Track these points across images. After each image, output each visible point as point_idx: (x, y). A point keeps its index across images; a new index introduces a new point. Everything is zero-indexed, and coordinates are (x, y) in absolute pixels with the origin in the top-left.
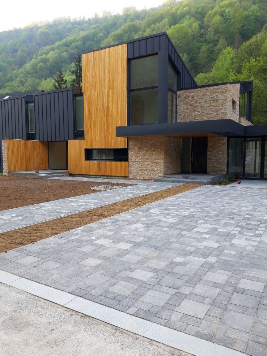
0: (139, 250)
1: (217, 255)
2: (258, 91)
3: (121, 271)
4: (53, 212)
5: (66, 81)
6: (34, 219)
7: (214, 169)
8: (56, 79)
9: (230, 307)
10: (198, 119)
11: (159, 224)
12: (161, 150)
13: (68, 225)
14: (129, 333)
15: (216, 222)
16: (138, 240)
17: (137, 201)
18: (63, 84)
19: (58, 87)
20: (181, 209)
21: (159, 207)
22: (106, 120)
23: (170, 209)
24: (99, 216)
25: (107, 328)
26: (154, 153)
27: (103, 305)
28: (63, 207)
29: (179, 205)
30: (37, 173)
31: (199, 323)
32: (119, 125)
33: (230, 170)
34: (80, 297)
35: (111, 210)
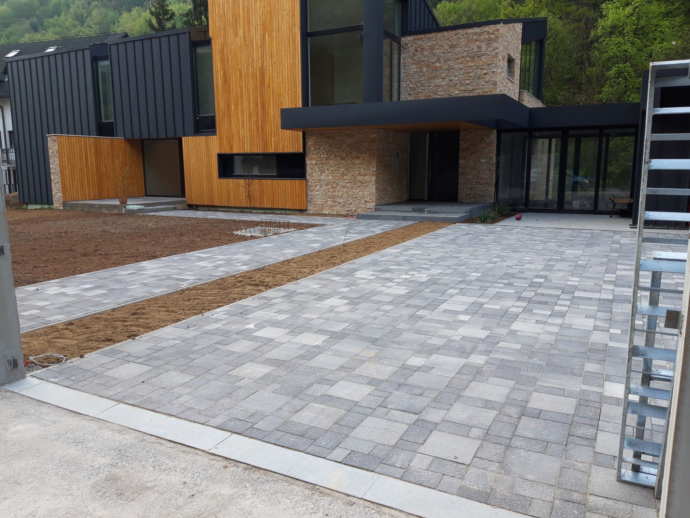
0: (341, 346)
1: (486, 351)
2: (554, 39)
3: (310, 385)
4: (165, 279)
5: (173, 14)
6: (128, 293)
7: (470, 193)
8: (153, 9)
9: (517, 442)
10: (442, 93)
11: (374, 298)
12: (370, 156)
13: (198, 304)
14: (337, 494)
15: (481, 292)
16: (338, 328)
17: (329, 256)
18: (168, 19)
19: (157, 26)
20: (413, 270)
21: (372, 267)
22: (259, 96)
23: (393, 269)
24: (258, 285)
25: (294, 487)
26: (357, 161)
27: (283, 446)
28: (185, 270)
29: (409, 262)
30: (124, 203)
31: (464, 471)
32: (287, 105)
33: (500, 195)
34: (238, 433)
35: (280, 274)
